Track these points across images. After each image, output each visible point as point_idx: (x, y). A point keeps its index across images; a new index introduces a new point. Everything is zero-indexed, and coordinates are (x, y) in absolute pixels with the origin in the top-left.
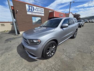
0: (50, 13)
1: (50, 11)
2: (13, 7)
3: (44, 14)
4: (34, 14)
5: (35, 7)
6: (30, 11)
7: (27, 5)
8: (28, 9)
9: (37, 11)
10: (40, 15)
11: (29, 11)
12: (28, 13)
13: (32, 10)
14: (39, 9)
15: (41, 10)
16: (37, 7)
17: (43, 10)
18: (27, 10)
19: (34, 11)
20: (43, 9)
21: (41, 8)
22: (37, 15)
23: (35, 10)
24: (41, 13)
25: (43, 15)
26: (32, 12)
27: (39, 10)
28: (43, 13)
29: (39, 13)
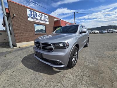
0: (56, 21)
1: (55, 19)
2: (9, 9)
3: (49, 22)
5: (38, 14)
6: (32, 17)
7: (28, 10)
8: (29, 14)
9: (41, 18)
10: (44, 23)
11: (30, 17)
12: (29, 19)
13: (34, 16)
14: (43, 16)
16: (41, 14)
17: (48, 18)
18: (28, 16)
19: (37, 18)
21: (45, 15)
23: (38, 16)
24: (45, 21)
25: (48, 23)
26: (34, 18)
28: (48, 20)
29: (42, 20)
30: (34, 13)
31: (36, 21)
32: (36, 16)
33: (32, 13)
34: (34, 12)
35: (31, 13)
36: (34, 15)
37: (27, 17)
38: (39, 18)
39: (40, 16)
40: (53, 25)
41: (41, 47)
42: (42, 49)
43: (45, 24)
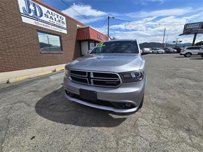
0: (79, 30)
1: (78, 26)
3: (67, 29)
4: (42, 26)
6: (31, 15)
8: (23, 8)
9: (51, 20)
10: (57, 30)
12: (25, 20)
13: (36, 14)
15: (59, 19)
16: (50, 11)
18: (22, 11)
19: (42, 18)
20: (64, 18)
21: (60, 15)
22: (50, 28)
23: (44, 15)
24: (59, 27)
25: (65, 32)
27: (54, 19)
28: (65, 26)
29: (54, 25)
30: (35, 8)
31: (41, 25)
32: (41, 15)
33: (32, 7)
34: (34, 5)
35: (29, 5)
36: (35, 11)
37: (20, 15)
38: (47, 20)
39: (49, 16)
40: (75, 37)
41: (92, 80)
42: (92, 84)
43: (59, 34)
